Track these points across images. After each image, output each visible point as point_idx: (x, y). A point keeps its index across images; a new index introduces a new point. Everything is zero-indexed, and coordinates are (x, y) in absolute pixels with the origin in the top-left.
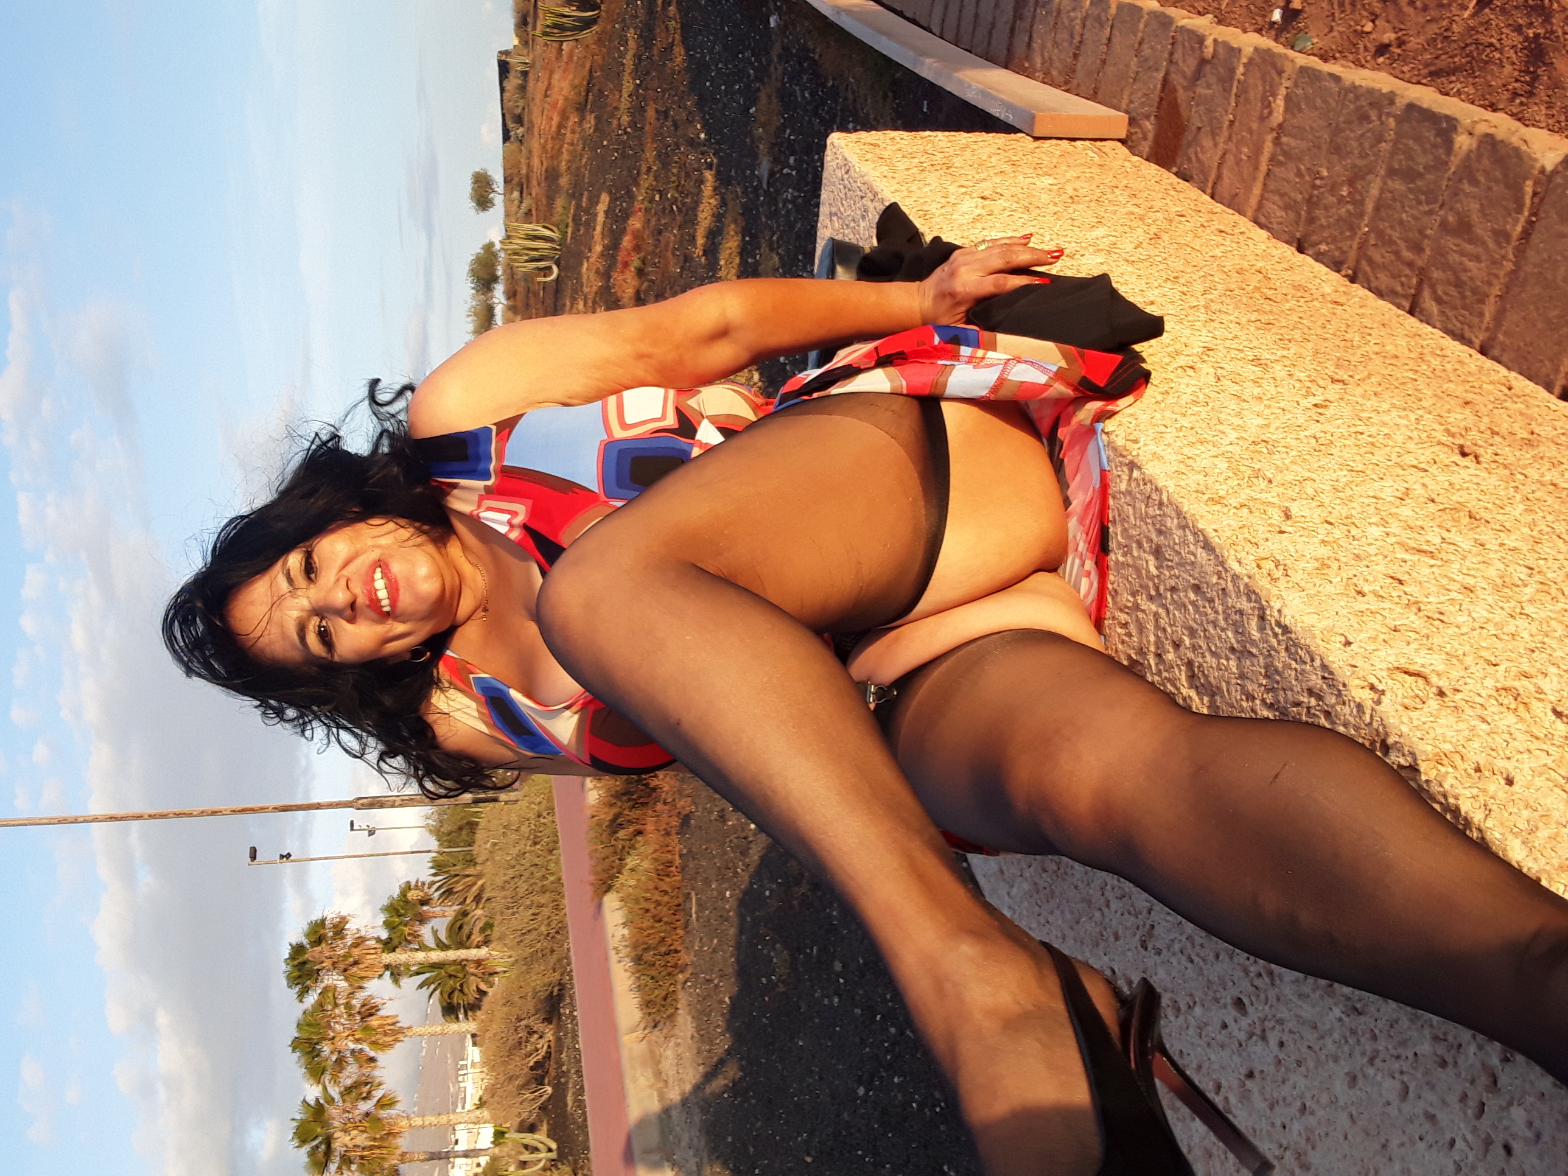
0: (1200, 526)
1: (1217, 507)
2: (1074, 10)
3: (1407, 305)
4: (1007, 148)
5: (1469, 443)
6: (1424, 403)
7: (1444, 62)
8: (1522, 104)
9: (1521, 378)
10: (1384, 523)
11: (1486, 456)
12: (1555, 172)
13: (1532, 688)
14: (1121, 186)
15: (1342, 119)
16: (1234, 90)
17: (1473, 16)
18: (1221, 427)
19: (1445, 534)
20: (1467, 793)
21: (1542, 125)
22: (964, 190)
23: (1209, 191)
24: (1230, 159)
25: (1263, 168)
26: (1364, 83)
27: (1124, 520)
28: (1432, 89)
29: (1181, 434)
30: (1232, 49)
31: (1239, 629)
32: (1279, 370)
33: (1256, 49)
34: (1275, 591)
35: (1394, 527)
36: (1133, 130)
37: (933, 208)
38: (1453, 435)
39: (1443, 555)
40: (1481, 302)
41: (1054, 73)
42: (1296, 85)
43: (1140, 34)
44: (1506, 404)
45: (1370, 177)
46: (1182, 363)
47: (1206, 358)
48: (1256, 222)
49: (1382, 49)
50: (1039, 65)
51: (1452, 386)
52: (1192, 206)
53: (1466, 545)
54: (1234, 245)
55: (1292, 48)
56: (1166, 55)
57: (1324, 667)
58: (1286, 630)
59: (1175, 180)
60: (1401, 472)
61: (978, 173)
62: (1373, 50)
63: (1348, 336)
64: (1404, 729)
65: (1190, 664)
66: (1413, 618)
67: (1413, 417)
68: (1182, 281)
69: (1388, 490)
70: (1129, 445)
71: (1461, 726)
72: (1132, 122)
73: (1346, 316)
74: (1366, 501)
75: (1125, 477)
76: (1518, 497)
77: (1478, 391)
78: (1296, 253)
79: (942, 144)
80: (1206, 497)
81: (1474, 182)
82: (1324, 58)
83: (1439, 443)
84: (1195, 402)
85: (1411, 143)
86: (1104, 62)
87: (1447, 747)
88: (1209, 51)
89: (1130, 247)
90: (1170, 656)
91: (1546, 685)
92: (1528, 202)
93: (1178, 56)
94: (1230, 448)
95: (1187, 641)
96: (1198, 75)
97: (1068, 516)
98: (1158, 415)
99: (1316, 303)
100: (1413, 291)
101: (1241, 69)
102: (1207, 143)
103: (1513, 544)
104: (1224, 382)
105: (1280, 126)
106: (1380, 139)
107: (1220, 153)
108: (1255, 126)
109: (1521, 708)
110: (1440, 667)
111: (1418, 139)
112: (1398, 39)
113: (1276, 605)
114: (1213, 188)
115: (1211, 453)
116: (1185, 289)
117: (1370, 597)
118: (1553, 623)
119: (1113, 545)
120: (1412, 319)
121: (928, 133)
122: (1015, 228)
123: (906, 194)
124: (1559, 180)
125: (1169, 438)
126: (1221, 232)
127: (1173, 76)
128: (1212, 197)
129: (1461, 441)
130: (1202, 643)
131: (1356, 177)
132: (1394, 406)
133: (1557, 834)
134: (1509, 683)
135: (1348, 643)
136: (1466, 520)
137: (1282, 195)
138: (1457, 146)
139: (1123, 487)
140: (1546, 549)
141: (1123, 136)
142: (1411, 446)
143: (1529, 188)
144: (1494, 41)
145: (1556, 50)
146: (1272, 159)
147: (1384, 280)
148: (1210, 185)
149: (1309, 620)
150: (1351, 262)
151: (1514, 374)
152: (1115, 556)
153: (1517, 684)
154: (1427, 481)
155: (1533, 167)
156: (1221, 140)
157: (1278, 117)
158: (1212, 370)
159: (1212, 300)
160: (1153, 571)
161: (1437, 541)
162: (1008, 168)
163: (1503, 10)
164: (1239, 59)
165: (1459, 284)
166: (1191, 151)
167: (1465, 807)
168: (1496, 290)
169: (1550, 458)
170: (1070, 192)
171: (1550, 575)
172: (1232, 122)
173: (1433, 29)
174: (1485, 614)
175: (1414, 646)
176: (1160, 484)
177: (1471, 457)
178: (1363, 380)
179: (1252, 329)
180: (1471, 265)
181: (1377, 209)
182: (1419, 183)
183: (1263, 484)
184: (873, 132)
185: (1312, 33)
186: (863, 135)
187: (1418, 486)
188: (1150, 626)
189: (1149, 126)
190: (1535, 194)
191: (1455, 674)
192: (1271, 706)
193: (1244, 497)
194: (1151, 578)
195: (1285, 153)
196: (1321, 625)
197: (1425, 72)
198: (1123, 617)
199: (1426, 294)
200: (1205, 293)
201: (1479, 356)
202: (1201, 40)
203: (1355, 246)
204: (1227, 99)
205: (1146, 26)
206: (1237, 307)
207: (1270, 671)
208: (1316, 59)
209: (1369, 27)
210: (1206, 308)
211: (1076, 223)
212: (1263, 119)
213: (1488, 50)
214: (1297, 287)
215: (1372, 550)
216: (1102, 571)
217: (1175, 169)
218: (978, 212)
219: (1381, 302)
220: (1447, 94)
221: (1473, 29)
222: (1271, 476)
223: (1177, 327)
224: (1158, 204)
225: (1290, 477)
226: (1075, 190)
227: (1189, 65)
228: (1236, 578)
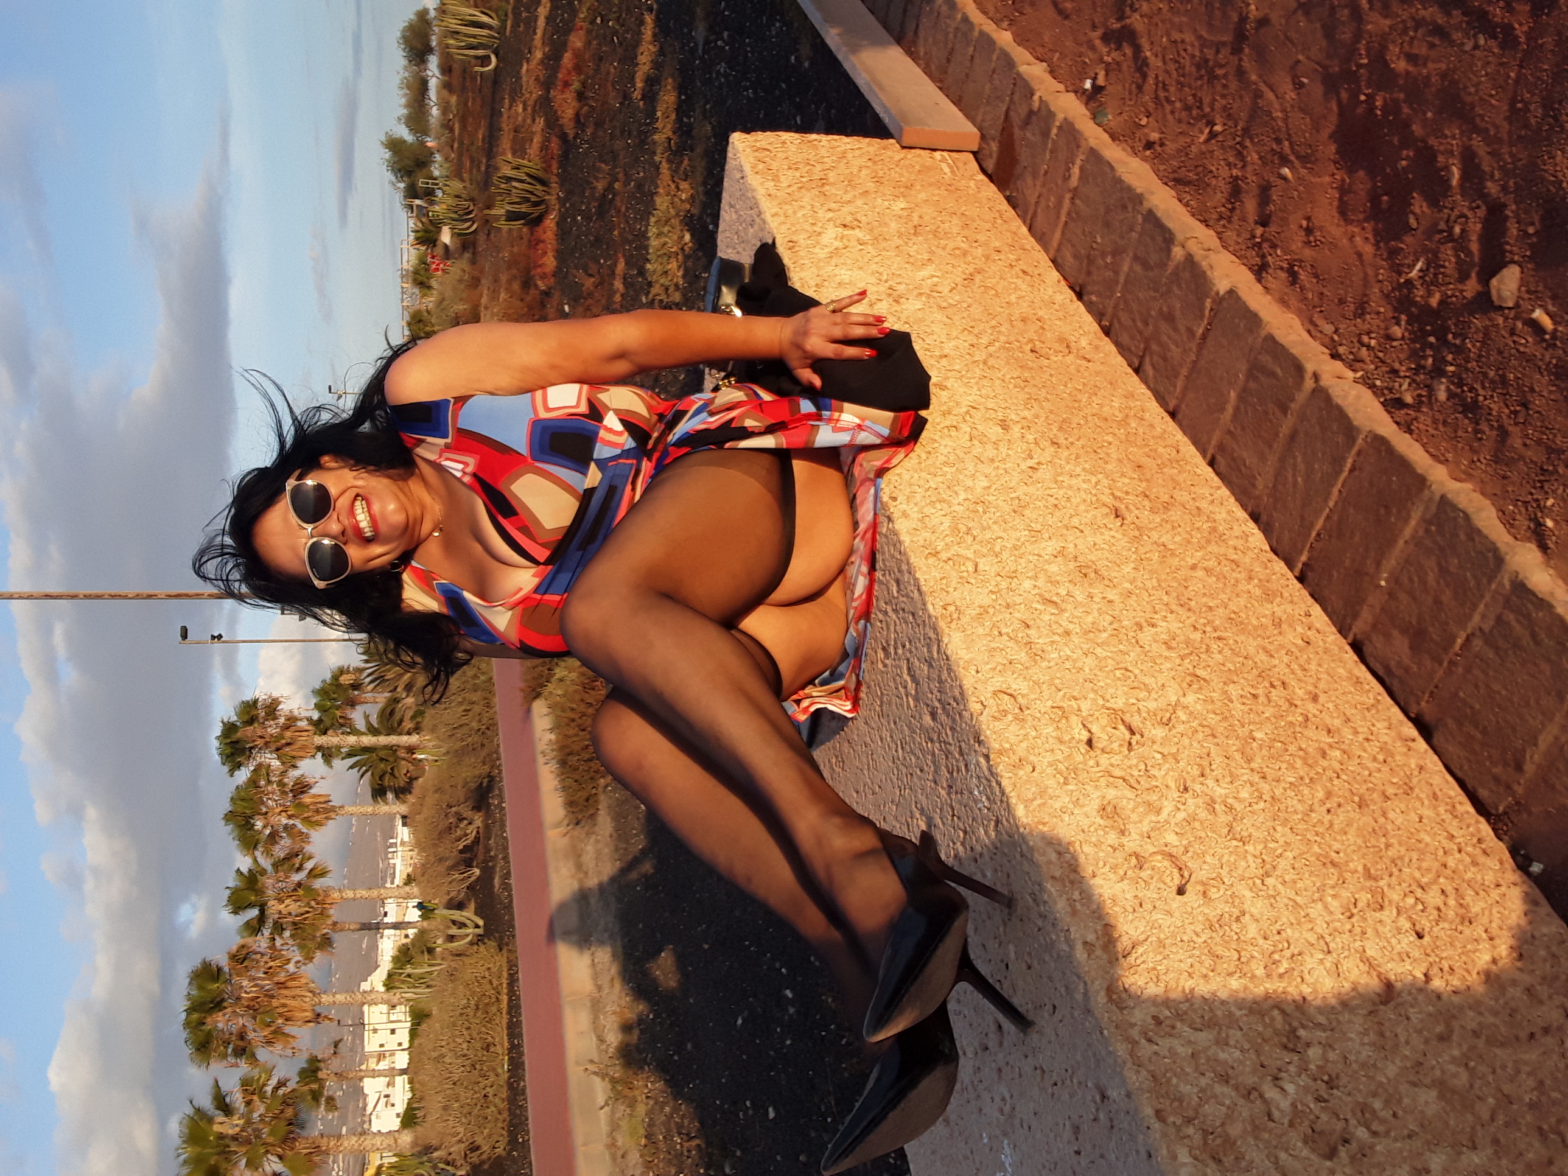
0: (918, 575)
1: (931, 560)
2: (949, 17)
3: (1136, 363)
4: (877, 159)
5: (1123, 506)
6: (1109, 467)
7: (1183, 173)
8: (1224, 226)
9: (1189, 443)
10: (1035, 578)
11: (1129, 518)
12: (1222, 299)
13: (1075, 706)
14: (958, 213)
15: (1112, 202)
16: (1050, 146)
17: (1207, 141)
18: (956, 488)
19: (1071, 587)
20: (1007, 775)
21: (1231, 249)
22: (830, 215)
23: (1028, 222)
24: (1043, 204)
25: (1063, 218)
26: (1128, 178)
27: (883, 553)
28: (1174, 193)
29: (929, 493)
30: (1050, 111)
31: (929, 646)
32: (1016, 430)
33: (1065, 119)
34: (947, 631)
35: (1040, 583)
36: (984, 146)
37: (801, 238)
38: (1115, 498)
39: (1063, 606)
40: (1176, 377)
41: (933, 67)
42: (1087, 158)
43: (993, 64)
44: (1165, 470)
45: (1124, 255)
46: (948, 423)
47: (968, 418)
48: (1053, 261)
49: (1149, 145)
50: (922, 54)
51: (1135, 449)
52: (1010, 241)
53: (1080, 597)
54: (1029, 289)
55: (1094, 117)
56: (1009, 93)
57: (961, 687)
58: (948, 659)
59: (1005, 206)
60: (1065, 531)
61: (846, 192)
62: (1144, 142)
63: (1079, 397)
64: (988, 732)
65: (908, 660)
66: (1023, 654)
67: (1094, 480)
68: (976, 331)
69: (1050, 547)
70: (891, 503)
71: (1022, 732)
72: (983, 137)
73: (1086, 374)
74: (1031, 558)
75: (885, 524)
76: (1134, 556)
77: (1152, 454)
78: (1075, 298)
79: (823, 152)
80: (927, 552)
81: (1179, 286)
82: (1113, 137)
83: (1104, 505)
84: (946, 463)
85: (1148, 239)
86: (967, 75)
87: (1007, 746)
88: (1036, 105)
89: (946, 290)
90: (900, 651)
91: (1085, 706)
92: (1207, 312)
93: (1016, 97)
94: (957, 508)
95: (908, 646)
96: (1027, 122)
97: (855, 538)
98: (916, 476)
99: (1070, 359)
100: (1141, 354)
101: (1054, 131)
102: (1029, 180)
103: (1110, 597)
104: (976, 442)
105: (1076, 189)
106: (1132, 230)
107: (1037, 194)
108: (1060, 182)
109: (1064, 721)
110: (1024, 692)
111: (1153, 239)
112: (1160, 139)
113: (946, 640)
114: (1032, 219)
115: (943, 513)
116: (975, 341)
117: (1005, 637)
118: (1110, 661)
119: (877, 567)
120: (1135, 378)
121: (814, 136)
122: (861, 264)
123: (782, 218)
124: (1225, 304)
125: (918, 497)
126: (1024, 272)
127: (1012, 113)
128: (1030, 230)
129: (1117, 504)
130: (913, 650)
131: (1117, 252)
132: (1084, 469)
133: (1044, 804)
134: (1061, 704)
135: (978, 672)
136: (1093, 575)
137: (1073, 246)
138: (1173, 254)
139: (884, 530)
140: (1132, 601)
141: (976, 149)
142: (1082, 507)
143: (1208, 303)
144: (1213, 169)
145: (1247, 192)
146: (1069, 214)
147: (1125, 339)
148: (1029, 217)
149: (962, 653)
150: (1108, 317)
151: (1186, 439)
152: (878, 574)
153: (1065, 705)
154: (1077, 542)
155: (1211, 289)
156: (1039, 183)
157: (1074, 181)
158: (969, 429)
159: (991, 355)
160: (896, 594)
161: (1064, 593)
162: (871, 186)
163: (1223, 148)
164: (1054, 121)
165: (1165, 359)
166: (1019, 182)
167: (1005, 783)
168: (1184, 372)
169: (1173, 522)
170: (916, 220)
171: (1125, 623)
172: (1046, 173)
173: (1183, 141)
174: (1069, 653)
175: (1015, 676)
176: (902, 538)
177: (1120, 519)
178: (1072, 443)
179: (1011, 386)
180: (1173, 347)
181: (1126, 282)
182: (1151, 274)
183: (969, 539)
184: (768, 133)
185: (1109, 110)
186: (760, 135)
187: (1072, 545)
188: (892, 628)
189: (994, 147)
190: (1212, 310)
191: (1033, 696)
192: (939, 701)
193: (952, 552)
194: (894, 597)
195: (1077, 213)
196: (967, 657)
197: (1171, 176)
198: (881, 616)
199: (1147, 360)
200: (990, 344)
201: (1168, 418)
202: (1032, 94)
203: (1112, 305)
204: (1044, 151)
205: (998, 59)
206: (1008, 363)
207: (940, 681)
208: (1106, 136)
209: (1144, 122)
210: (985, 363)
211: (911, 260)
212: (1067, 178)
213: (1210, 175)
214: (1061, 340)
215: (1018, 600)
216: (872, 581)
217: (1008, 193)
218: (837, 244)
219: (1120, 359)
220: (1180, 201)
221: (1203, 153)
222: (975, 533)
223: (956, 385)
224: (981, 238)
225: (988, 535)
226: (920, 217)
227: (1023, 111)
228: (930, 616)
